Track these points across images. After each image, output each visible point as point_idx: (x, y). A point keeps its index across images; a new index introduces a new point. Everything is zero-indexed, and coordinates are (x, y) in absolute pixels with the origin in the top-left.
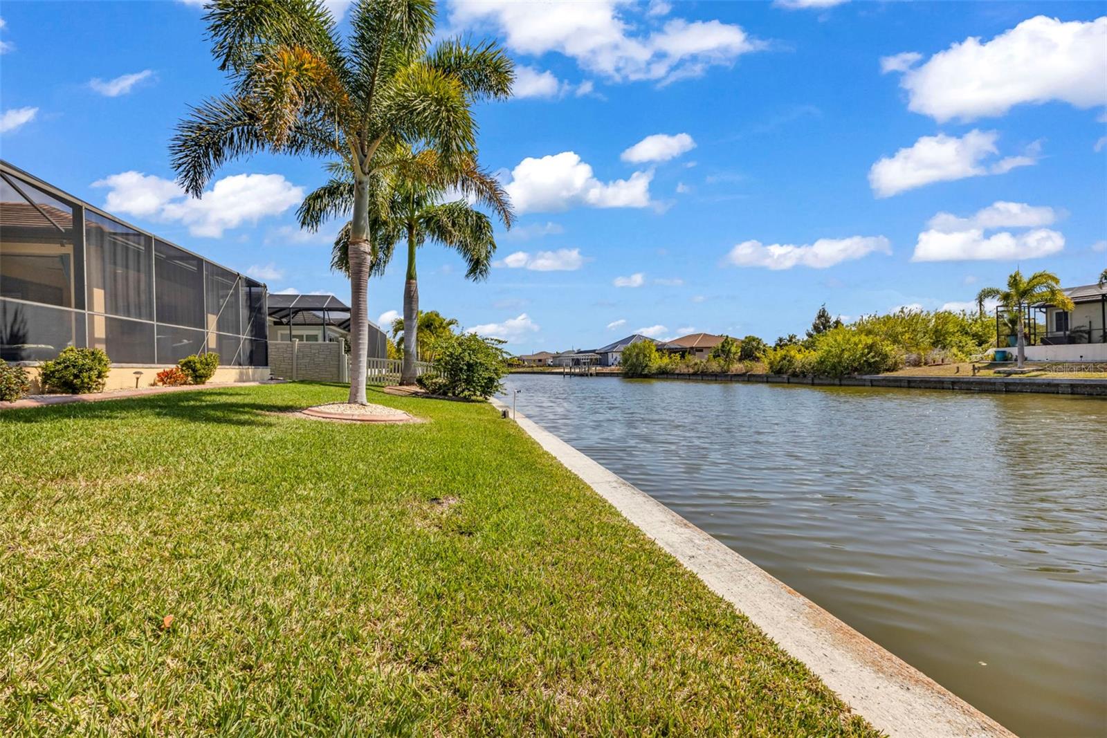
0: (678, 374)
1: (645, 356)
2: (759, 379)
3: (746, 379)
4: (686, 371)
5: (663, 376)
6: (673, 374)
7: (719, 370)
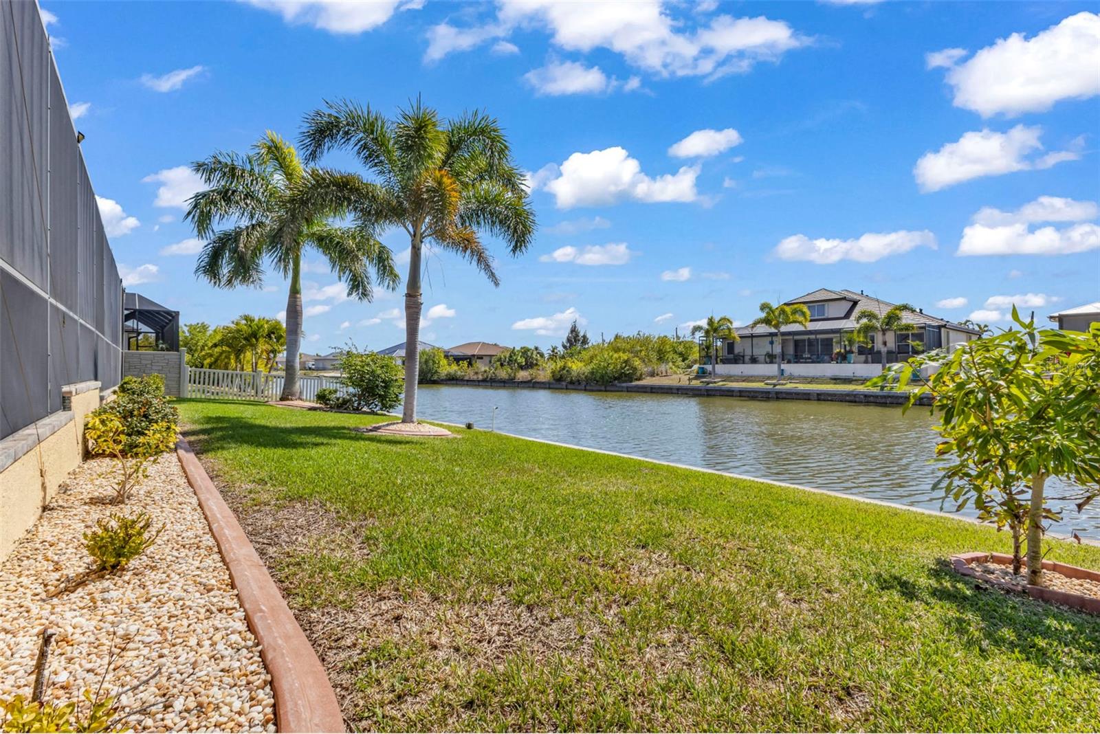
0: (468, 381)
1: (434, 362)
2: (542, 386)
3: (531, 385)
4: (475, 377)
5: (452, 382)
6: (462, 380)
7: (507, 377)
